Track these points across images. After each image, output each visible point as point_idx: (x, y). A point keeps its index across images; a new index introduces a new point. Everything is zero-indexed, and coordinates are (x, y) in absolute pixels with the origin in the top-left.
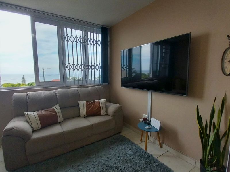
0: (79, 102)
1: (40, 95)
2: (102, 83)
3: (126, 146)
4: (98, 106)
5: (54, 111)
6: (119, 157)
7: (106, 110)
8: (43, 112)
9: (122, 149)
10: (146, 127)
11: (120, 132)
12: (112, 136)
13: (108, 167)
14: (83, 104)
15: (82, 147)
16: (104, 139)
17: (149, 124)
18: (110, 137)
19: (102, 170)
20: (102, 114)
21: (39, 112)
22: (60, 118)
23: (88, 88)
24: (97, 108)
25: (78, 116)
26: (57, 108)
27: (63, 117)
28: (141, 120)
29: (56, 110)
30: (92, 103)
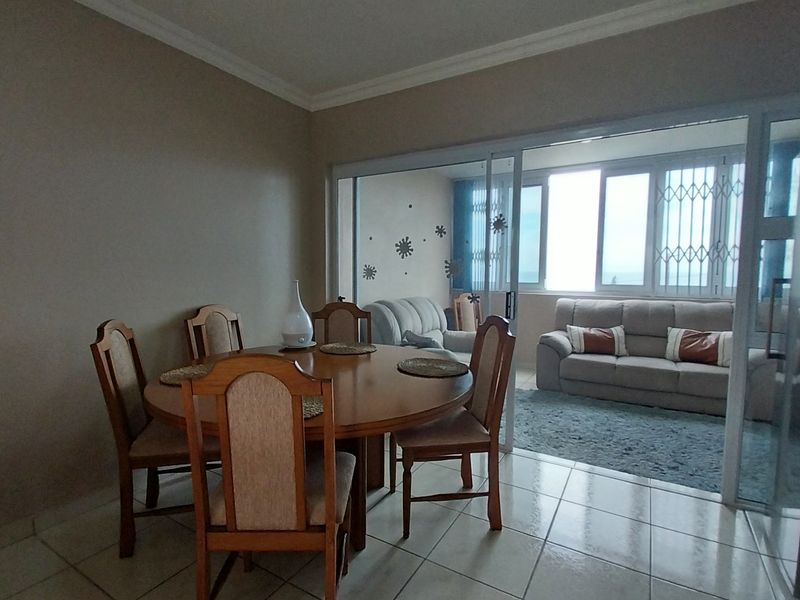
0: (669, 328)
1: (595, 305)
5: (611, 334)
8: (593, 331)
14: (676, 335)
20: (719, 362)
21: (586, 330)
22: (620, 347)
24: (706, 348)
25: (662, 356)
26: (617, 331)
27: (626, 348)
29: (615, 333)
30: (699, 336)
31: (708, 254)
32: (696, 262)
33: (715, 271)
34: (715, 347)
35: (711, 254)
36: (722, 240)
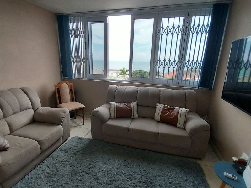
0: (157, 104)
2: (199, 87)
3: (191, 179)
4: (176, 115)
5: (131, 107)
6: (170, 183)
7: (185, 123)
8: (122, 105)
9: (182, 178)
10: (225, 173)
11: (200, 159)
12: (182, 157)
13: (151, 183)
14: (160, 107)
15: (143, 150)
16: (169, 154)
17: (240, 173)
18: (179, 156)
19: (143, 181)
20: (178, 125)
21: (118, 104)
22: (134, 114)
23: (174, 91)
24: (173, 117)
25: (152, 118)
26: (134, 105)
28: (235, 159)
29: (132, 106)
30: (170, 109)
31: (177, 64)
32: (171, 68)
33: (179, 73)
34: (176, 117)
35: (178, 64)
36: (183, 57)
